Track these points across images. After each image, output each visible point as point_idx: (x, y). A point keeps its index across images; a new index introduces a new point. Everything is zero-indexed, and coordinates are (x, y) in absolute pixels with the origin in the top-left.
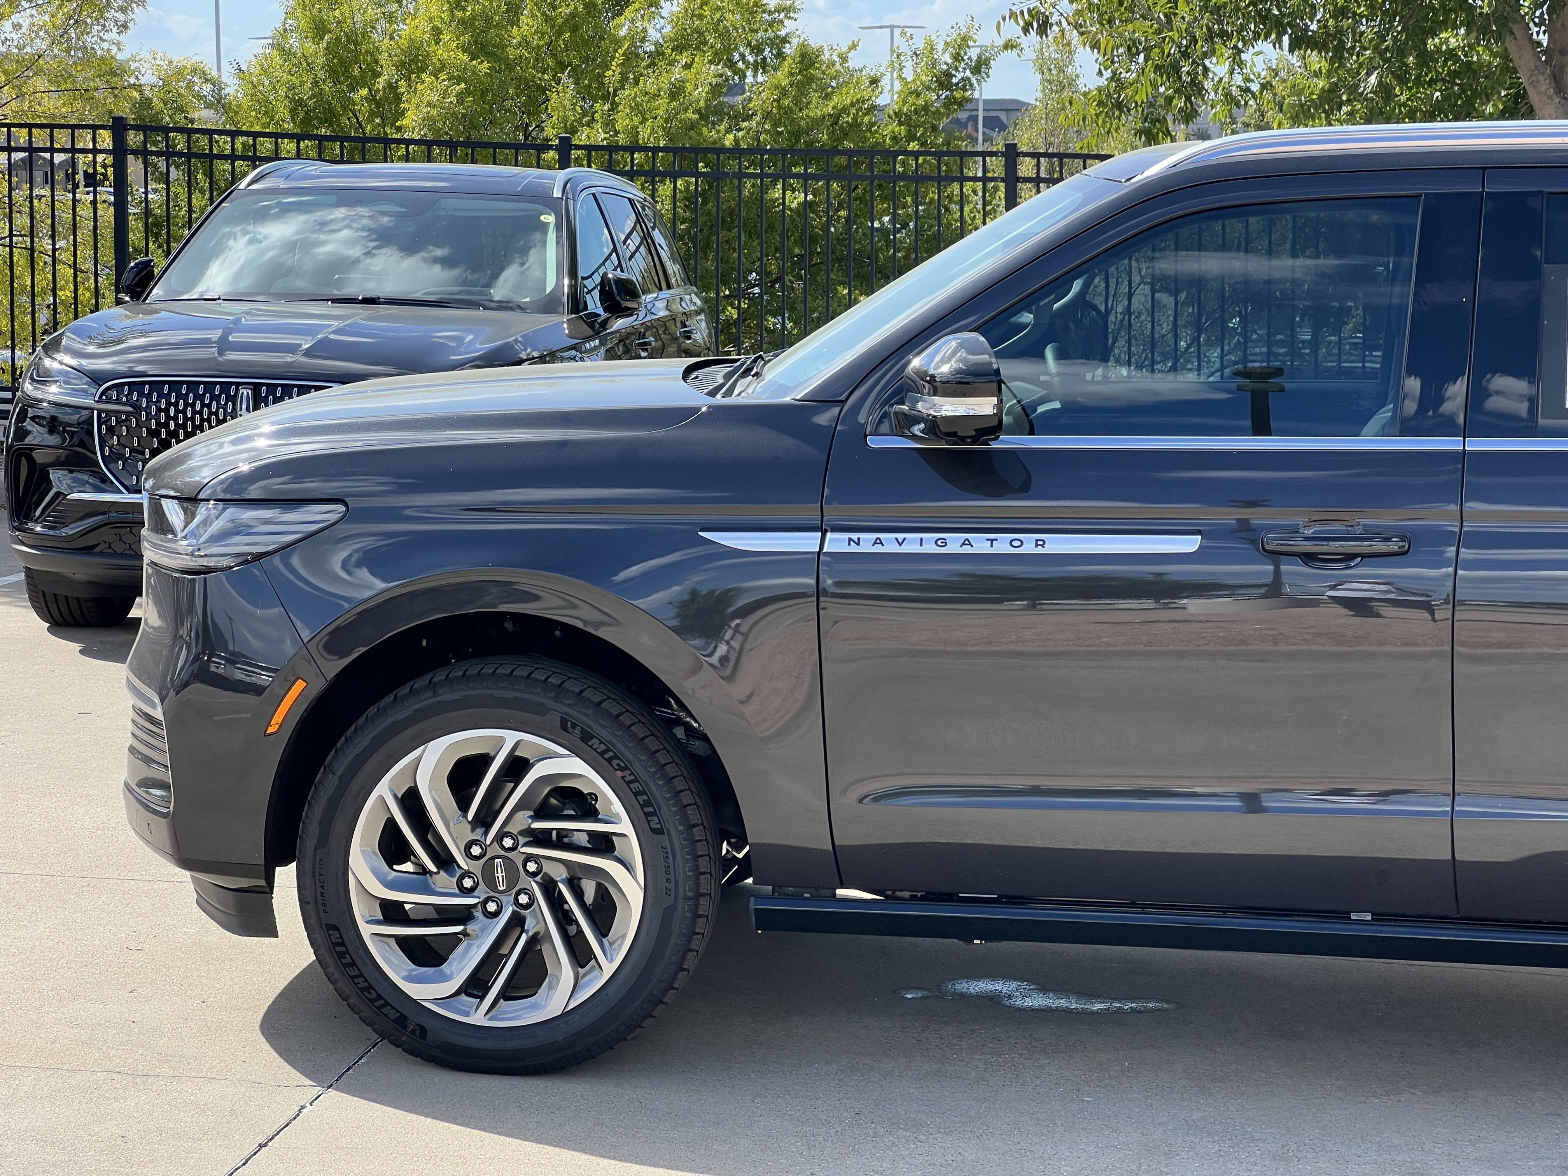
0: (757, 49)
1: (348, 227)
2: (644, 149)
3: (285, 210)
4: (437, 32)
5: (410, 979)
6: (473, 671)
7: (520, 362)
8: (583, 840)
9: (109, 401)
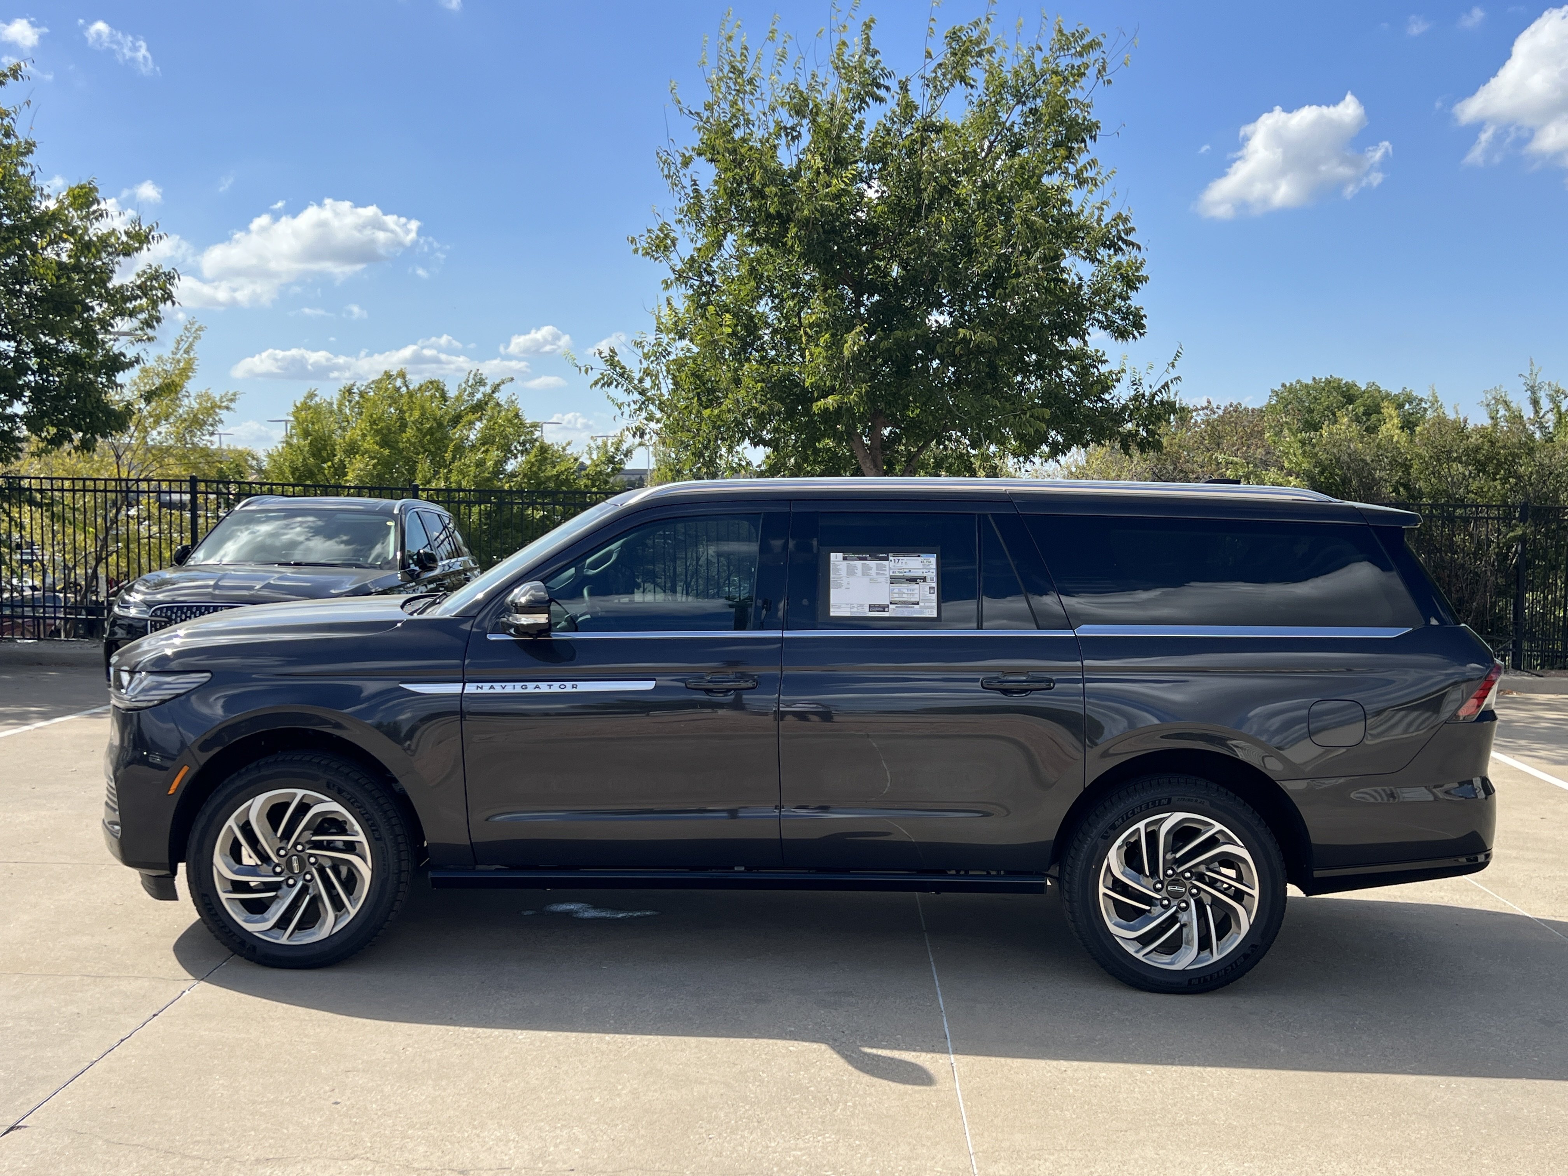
0: (523, 444)
1: (300, 526)
2: (464, 491)
3: (268, 519)
4: (364, 436)
5: (246, 921)
6: (288, 758)
7: (370, 594)
8: (340, 845)
9: (156, 616)
